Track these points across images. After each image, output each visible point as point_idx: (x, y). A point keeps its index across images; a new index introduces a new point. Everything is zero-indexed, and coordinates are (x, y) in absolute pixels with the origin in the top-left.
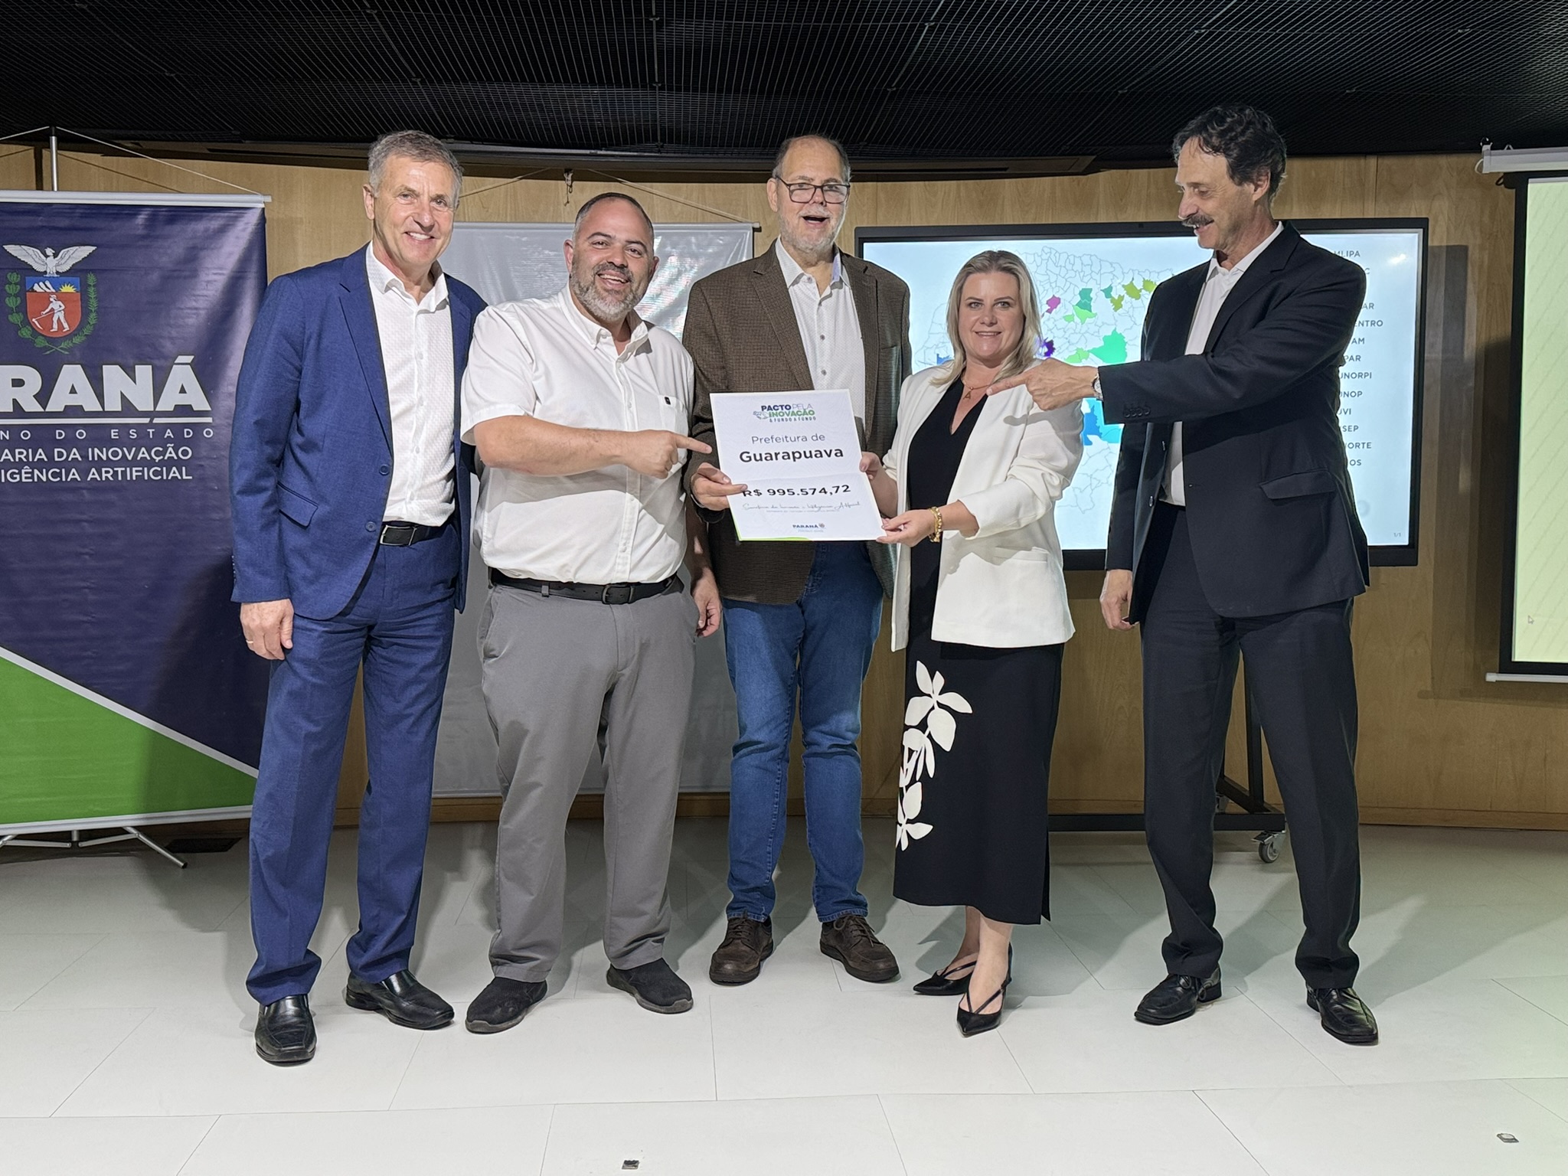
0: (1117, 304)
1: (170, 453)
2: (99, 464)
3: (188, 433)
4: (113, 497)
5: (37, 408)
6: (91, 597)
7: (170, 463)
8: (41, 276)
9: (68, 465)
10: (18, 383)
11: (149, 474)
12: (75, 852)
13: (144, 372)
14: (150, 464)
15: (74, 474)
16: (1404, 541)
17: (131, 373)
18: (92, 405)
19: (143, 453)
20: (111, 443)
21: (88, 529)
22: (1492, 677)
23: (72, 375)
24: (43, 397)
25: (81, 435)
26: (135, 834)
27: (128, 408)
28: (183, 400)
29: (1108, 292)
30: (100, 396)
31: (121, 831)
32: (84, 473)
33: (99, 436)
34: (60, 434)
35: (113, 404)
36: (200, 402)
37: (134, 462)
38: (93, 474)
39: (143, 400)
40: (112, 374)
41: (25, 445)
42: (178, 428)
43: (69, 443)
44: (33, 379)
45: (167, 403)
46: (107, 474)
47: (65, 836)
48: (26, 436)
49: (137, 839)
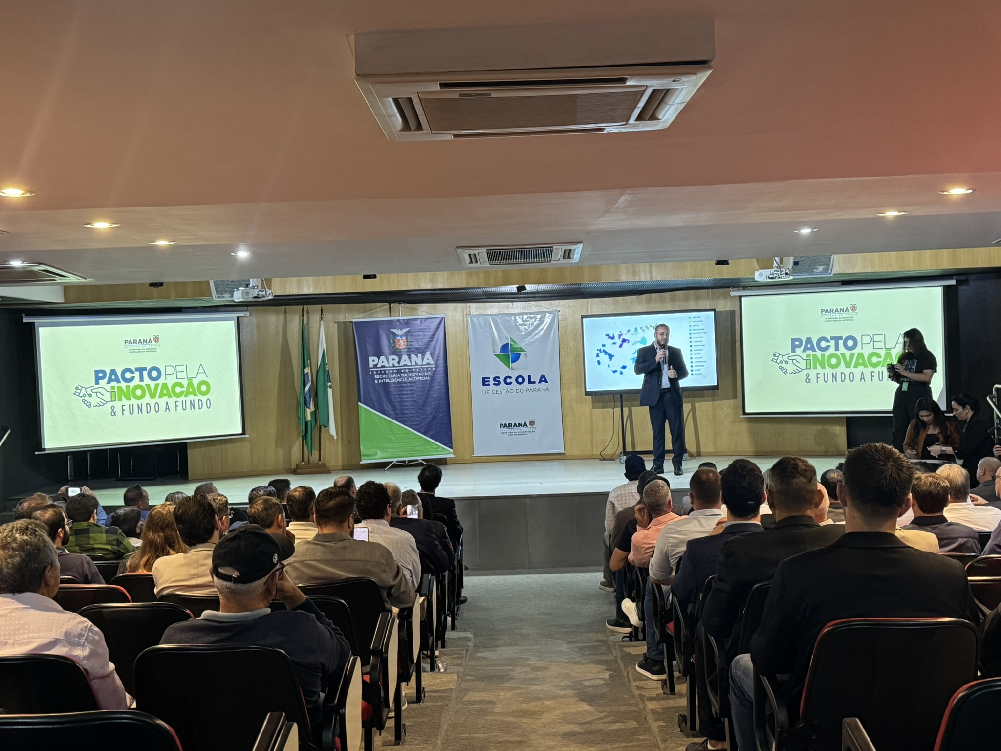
0: (644, 331)
1: (426, 374)
2: (411, 377)
3: (429, 369)
4: (414, 384)
5: (398, 365)
6: (410, 407)
7: (425, 376)
8: (398, 336)
9: (404, 378)
10: (394, 360)
11: (421, 379)
12: (407, 466)
13: (420, 355)
14: (422, 376)
15: (406, 380)
16: (716, 384)
17: (417, 355)
18: (409, 364)
19: (420, 374)
20: (413, 372)
21: (409, 392)
22: (741, 416)
23: (405, 357)
24: (399, 362)
25: (407, 371)
26: (421, 461)
27: (416, 364)
28: (428, 362)
29: (641, 328)
30: (411, 362)
31: (417, 460)
32: (408, 379)
33: (411, 371)
34: (403, 371)
35: (413, 363)
36: (432, 362)
37: (418, 376)
38: (410, 379)
39: (420, 362)
40: (413, 356)
41: (395, 373)
42: (427, 368)
43: (404, 373)
44: (397, 358)
45: (424, 363)
46: (412, 379)
47: (404, 462)
48: (395, 371)
49: (421, 463)
